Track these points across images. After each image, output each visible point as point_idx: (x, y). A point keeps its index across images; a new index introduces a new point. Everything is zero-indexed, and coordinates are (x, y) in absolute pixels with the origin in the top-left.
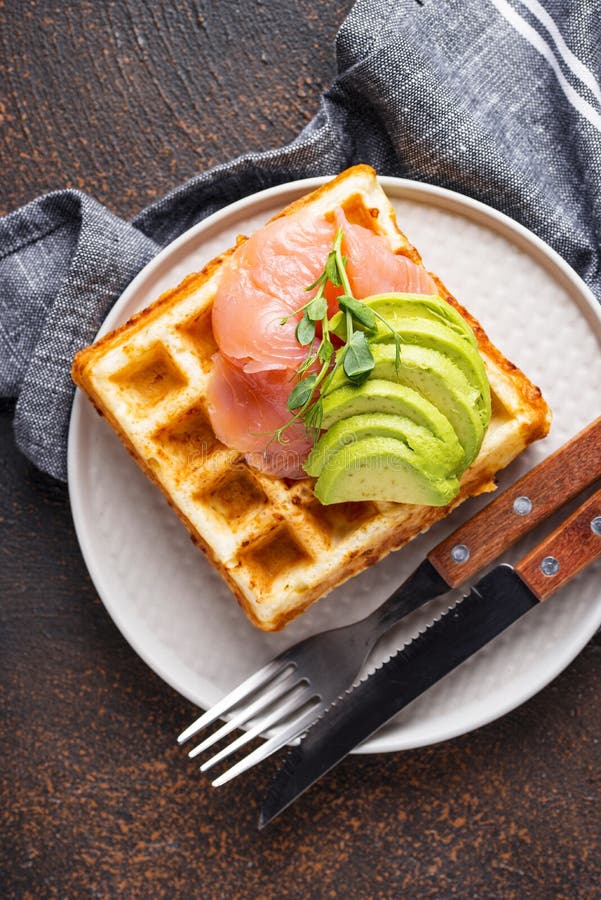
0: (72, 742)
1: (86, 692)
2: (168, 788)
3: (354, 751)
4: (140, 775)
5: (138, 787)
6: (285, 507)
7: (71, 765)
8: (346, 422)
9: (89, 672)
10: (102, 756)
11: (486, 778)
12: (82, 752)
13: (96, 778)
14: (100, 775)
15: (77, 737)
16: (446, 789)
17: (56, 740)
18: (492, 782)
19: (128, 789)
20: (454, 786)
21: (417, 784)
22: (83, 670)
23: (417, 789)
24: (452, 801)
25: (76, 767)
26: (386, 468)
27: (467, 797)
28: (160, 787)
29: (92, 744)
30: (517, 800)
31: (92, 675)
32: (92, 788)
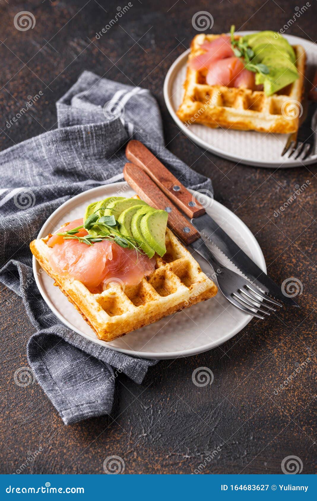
0: (266, 380)
1: (244, 374)
2: (284, 349)
3: (266, 273)
4: (279, 358)
5: (285, 359)
6: (167, 267)
7: (276, 381)
8: (134, 234)
9: (236, 373)
10: (272, 370)
11: (276, 251)
12: (270, 377)
13: (281, 373)
14: (280, 371)
15: (264, 378)
16: (280, 264)
17: (265, 385)
18: (278, 250)
19: (285, 362)
20: (279, 262)
21: (279, 272)
22: (235, 375)
23: (282, 272)
24: (286, 262)
25: (277, 379)
26: (153, 224)
27: (284, 258)
28: (284, 351)
29: (266, 374)
30: (284, 244)
31: (237, 372)
32: (286, 374)
